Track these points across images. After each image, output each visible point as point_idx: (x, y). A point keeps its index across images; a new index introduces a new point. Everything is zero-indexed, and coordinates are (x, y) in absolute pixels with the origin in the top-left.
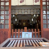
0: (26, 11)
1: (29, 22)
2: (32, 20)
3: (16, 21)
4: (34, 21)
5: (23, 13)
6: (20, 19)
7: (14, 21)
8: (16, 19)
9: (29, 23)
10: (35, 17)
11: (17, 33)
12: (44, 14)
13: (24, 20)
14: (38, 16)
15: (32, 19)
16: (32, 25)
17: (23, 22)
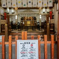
0: (30, 2)
1: (36, 19)
2: (40, 18)
3: (16, 18)
4: (43, 19)
5: (25, 5)
7: (14, 19)
8: (16, 16)
9: (36, 21)
10: (44, 12)
15: (40, 16)
16: (40, 25)
17: (27, 20)
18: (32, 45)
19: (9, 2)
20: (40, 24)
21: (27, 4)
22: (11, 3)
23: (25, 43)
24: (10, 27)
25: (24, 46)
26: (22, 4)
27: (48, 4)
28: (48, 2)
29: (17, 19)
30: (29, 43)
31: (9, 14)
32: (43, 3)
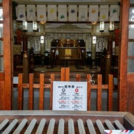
0: (73, 11)
3: (42, 42)
4: (100, 45)
6: (56, 38)
8: (42, 37)
9: (85, 49)
10: (103, 31)
11: (36, 86)
12: (132, 20)
13: (68, 40)
14: (111, 27)
15: (94, 38)
17: (65, 45)
18: (77, 90)
19: (31, 11)
20: (93, 55)
21: (68, 16)
22: (36, 13)
23: (66, 86)
24: (32, 60)
25: (64, 91)
26: (57, 16)
27: (109, 15)
28: (109, 13)
29: (44, 44)
30: (73, 87)
31: (27, 33)
32: (99, 13)
